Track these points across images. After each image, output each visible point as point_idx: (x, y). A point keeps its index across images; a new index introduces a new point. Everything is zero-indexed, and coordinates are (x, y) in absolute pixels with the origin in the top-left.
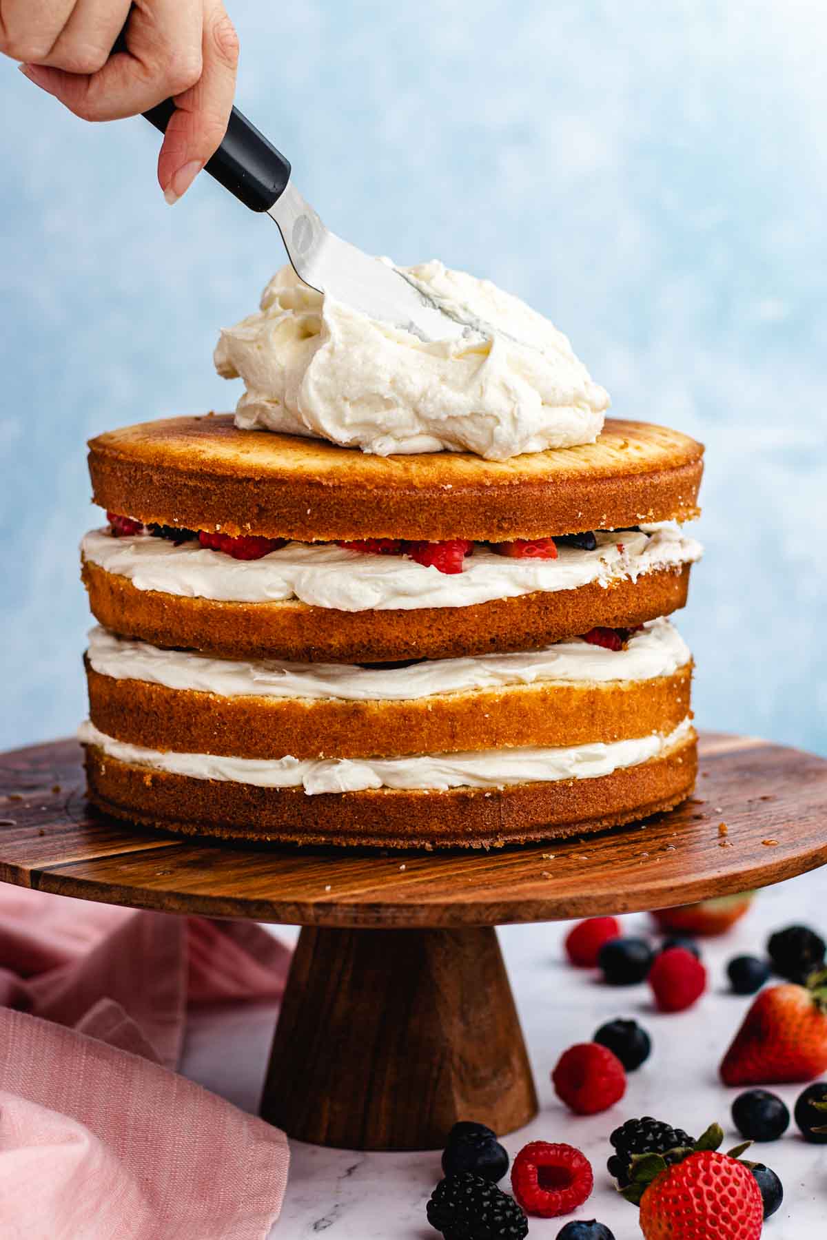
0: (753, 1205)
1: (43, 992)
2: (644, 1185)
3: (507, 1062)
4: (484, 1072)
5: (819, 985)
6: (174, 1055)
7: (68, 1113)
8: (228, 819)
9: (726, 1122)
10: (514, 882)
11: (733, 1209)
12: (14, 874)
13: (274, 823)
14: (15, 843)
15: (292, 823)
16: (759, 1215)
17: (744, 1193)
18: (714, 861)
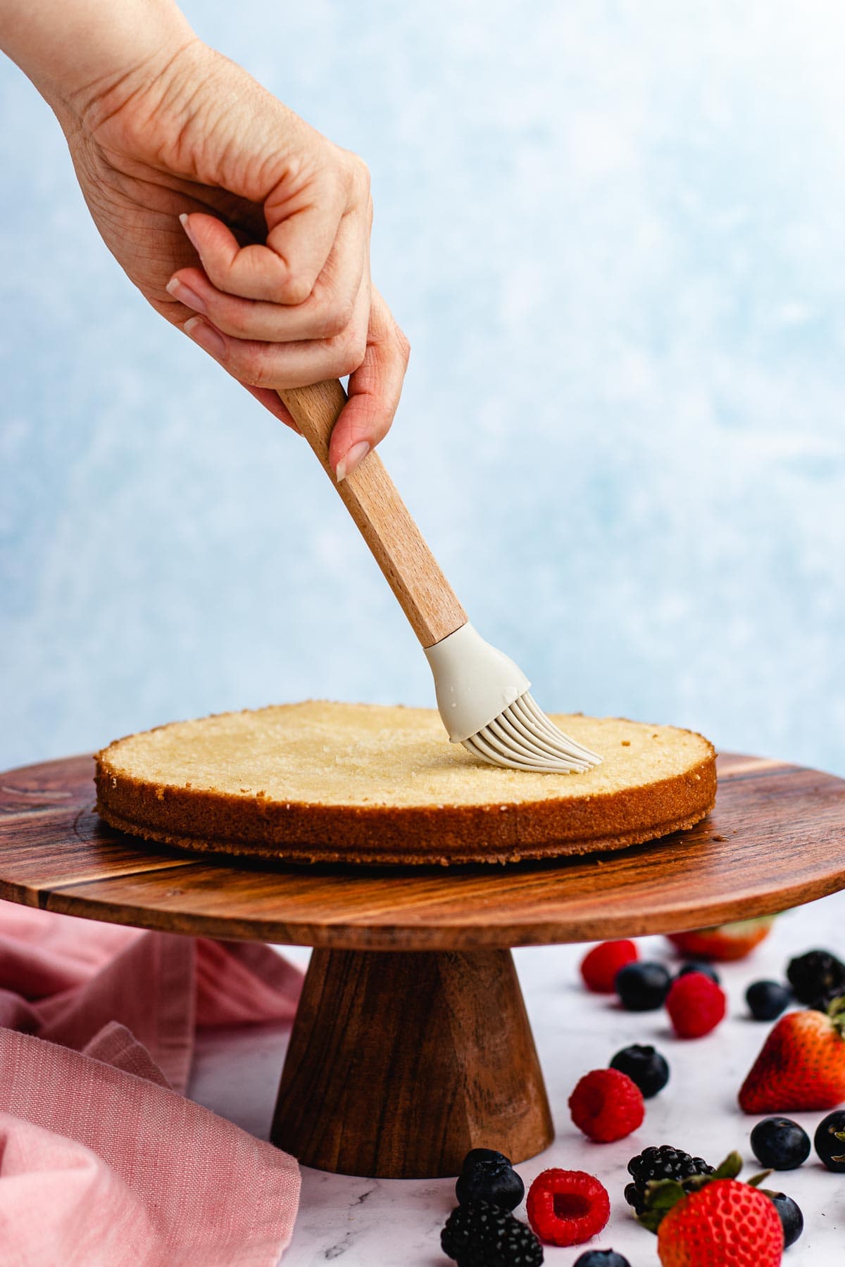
0: (772, 1235)
1: (48, 1015)
2: (662, 1213)
3: (523, 1087)
4: (499, 1099)
5: (840, 1011)
6: (183, 1080)
7: (76, 1136)
8: (240, 834)
9: (746, 1150)
10: (530, 904)
11: (753, 1238)
12: (22, 894)
13: (287, 839)
14: (22, 863)
15: (305, 839)
16: (780, 1245)
17: (764, 1222)
18: (735, 883)
